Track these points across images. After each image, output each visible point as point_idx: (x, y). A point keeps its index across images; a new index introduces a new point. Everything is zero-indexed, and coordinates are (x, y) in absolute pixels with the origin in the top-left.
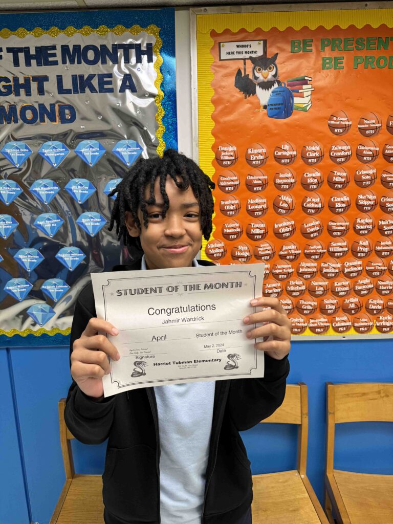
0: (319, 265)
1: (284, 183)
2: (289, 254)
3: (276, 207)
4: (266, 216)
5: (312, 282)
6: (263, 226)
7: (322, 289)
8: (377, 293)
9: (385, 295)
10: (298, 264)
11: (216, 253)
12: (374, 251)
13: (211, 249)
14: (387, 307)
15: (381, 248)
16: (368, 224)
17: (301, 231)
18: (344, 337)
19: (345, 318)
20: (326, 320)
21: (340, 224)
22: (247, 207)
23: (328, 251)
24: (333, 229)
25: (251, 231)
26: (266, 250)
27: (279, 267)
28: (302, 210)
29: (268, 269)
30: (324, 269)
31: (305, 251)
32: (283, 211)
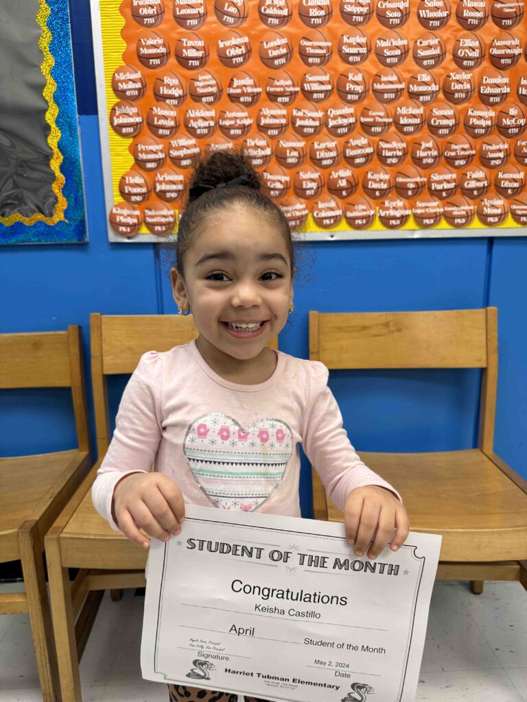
0: (290, 113)
2: (243, 94)
3: (219, 11)
4: (204, 28)
5: (281, 142)
6: (200, 44)
7: (295, 154)
8: (379, 163)
9: (391, 165)
10: (257, 111)
11: (130, 90)
12: (371, 92)
13: (122, 82)
14: (396, 187)
15: (382, 87)
16: (360, 45)
17: (260, 55)
18: (332, 236)
19: (333, 204)
20: (304, 206)
22: (174, 12)
23: (303, 89)
24: (308, 52)
25: (182, 53)
26: (209, 85)
27: (229, 116)
28: (259, 18)
29: (212, 118)
30: (298, 120)
31: (268, 89)
32: (231, 20)
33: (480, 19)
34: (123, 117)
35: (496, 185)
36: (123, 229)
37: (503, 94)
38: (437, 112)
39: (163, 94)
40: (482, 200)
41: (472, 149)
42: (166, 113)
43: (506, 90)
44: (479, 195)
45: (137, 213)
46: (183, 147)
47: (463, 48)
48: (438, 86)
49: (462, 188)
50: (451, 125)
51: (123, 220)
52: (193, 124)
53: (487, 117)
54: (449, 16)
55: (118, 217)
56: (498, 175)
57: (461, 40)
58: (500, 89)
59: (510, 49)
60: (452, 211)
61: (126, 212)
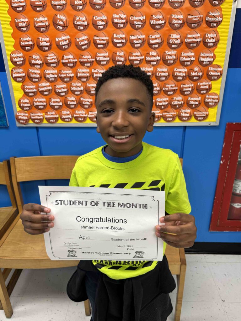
0: (91, 71)
1: (58, 4)
2: (69, 62)
3: (55, 24)
4: (49, 32)
5: (88, 84)
6: (48, 39)
7: (94, 89)
10: (76, 70)
11: (18, 61)
12: (128, 60)
13: (14, 58)
15: (133, 58)
16: (122, 38)
17: (75, 44)
21: (102, 38)
22: (35, 24)
24: (97, 42)
25: (40, 44)
26: (53, 59)
27: (63, 72)
28: (74, 27)
29: (56, 74)
30: (94, 74)
31: (80, 60)
32: (61, 28)
33: (181, 24)
34: (17, 74)
35: (187, 103)
36: (22, 121)
37: (192, 61)
38: (159, 70)
39: (33, 63)
40: (181, 110)
41: (176, 87)
42: (35, 71)
43: (193, 59)
44: (179, 108)
45: (27, 115)
46: (44, 86)
47: (172, 39)
48: (160, 57)
49: (171, 105)
50: (166, 76)
51: (22, 118)
52: (48, 76)
53: (183, 72)
54: (165, 23)
55: (19, 117)
56: (188, 99)
57: (171, 35)
58: (190, 58)
59: (195, 38)
60: (166, 115)
61: (22, 114)
